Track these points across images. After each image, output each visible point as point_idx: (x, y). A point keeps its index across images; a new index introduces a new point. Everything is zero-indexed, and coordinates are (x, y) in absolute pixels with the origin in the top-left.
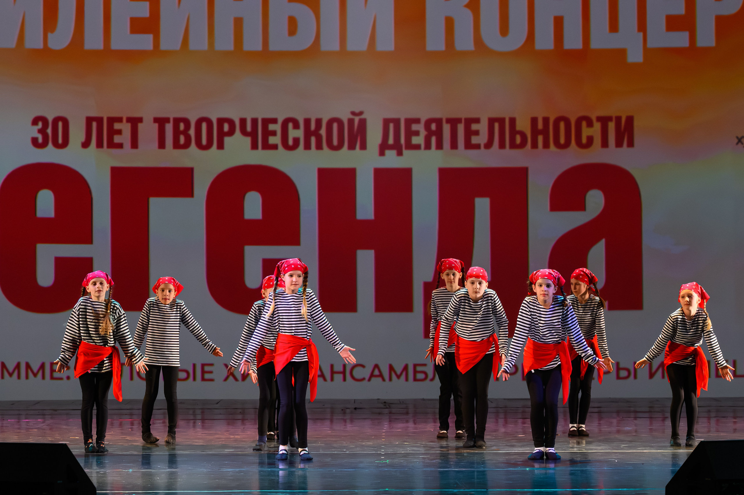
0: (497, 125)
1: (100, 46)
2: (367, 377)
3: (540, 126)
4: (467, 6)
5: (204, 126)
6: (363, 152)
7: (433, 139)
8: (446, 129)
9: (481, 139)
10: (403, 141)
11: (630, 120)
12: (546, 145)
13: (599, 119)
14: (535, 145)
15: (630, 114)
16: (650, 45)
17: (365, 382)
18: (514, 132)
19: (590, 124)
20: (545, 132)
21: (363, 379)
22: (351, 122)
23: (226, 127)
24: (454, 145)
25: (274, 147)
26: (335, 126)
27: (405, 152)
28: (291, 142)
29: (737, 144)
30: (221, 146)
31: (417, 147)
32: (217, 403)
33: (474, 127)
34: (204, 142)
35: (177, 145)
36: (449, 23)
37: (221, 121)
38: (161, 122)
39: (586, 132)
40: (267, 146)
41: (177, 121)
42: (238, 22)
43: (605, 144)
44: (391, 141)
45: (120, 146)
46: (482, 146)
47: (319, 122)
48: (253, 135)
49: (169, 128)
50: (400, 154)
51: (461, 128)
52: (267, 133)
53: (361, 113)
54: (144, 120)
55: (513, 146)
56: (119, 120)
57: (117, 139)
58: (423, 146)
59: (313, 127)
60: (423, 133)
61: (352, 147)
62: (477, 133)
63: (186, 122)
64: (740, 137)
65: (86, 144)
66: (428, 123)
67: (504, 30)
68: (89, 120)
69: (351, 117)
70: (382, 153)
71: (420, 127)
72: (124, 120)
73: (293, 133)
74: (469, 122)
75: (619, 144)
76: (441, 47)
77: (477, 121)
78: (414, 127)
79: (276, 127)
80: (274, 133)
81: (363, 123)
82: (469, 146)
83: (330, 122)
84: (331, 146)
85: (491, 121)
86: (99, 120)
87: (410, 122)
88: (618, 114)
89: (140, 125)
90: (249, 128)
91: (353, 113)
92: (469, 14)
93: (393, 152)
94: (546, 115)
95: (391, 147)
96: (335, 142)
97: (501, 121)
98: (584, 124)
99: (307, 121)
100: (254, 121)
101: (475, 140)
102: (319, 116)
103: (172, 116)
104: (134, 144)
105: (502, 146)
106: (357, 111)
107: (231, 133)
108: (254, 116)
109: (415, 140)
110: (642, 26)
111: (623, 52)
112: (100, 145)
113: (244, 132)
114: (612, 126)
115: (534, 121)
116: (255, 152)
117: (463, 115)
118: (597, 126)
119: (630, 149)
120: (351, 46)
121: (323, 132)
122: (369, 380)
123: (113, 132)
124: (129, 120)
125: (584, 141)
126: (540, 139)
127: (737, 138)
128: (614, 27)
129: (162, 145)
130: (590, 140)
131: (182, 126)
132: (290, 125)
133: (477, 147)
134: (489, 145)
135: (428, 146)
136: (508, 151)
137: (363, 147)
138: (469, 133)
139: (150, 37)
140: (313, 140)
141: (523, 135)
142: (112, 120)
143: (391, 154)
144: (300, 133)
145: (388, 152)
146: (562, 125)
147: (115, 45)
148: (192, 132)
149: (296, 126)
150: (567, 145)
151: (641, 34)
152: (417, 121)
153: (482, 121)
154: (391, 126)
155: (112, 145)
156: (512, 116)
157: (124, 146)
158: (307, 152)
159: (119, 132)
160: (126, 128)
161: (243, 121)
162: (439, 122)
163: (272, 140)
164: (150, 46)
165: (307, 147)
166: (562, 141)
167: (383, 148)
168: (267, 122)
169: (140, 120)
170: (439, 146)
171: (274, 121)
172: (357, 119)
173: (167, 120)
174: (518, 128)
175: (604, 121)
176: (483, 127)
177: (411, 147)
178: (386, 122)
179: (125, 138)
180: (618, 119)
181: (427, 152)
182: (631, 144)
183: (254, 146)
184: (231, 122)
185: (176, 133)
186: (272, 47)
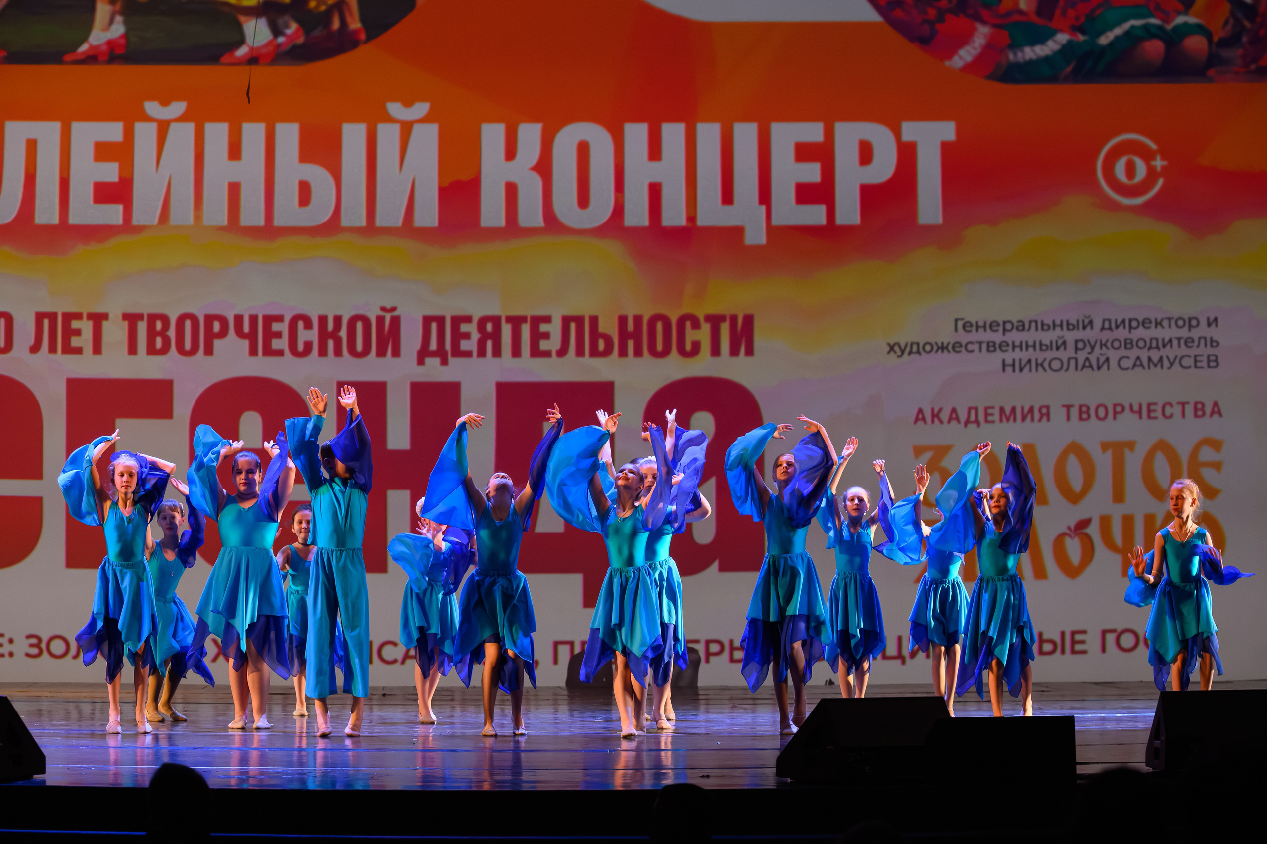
0: (573, 326)
1: (56, 221)
2: (400, 657)
3: (630, 327)
4: (536, 168)
5: (188, 324)
6: (396, 360)
7: (489, 344)
8: (506, 331)
9: (553, 344)
10: (448, 346)
11: (749, 320)
12: (638, 353)
13: (709, 318)
14: (623, 353)
15: (749, 312)
16: (775, 222)
17: (398, 665)
18: (595, 334)
19: (696, 325)
20: (637, 335)
21: (394, 661)
22: (380, 320)
23: (217, 327)
24: (516, 352)
25: (280, 353)
26: (359, 326)
27: (452, 360)
28: (301, 347)
29: (889, 353)
30: (209, 351)
31: (468, 354)
32: (203, 688)
33: (544, 328)
34: (188, 346)
35: (152, 350)
36: (511, 190)
37: (210, 319)
38: (132, 319)
39: (691, 335)
40: (269, 352)
41: (153, 318)
42: (234, 189)
43: (715, 351)
44: (433, 346)
45: (78, 351)
46: (554, 354)
47: (338, 320)
48: (252, 337)
49: (142, 327)
50: (445, 362)
51: (526, 330)
52: (270, 335)
53: (394, 309)
54: (111, 316)
55: (595, 353)
56: (78, 316)
57: (75, 342)
58: (475, 354)
59: (330, 327)
60: (475, 336)
61: (381, 353)
62: (546, 336)
63: (165, 319)
64: (892, 343)
65: (35, 348)
66: (482, 322)
67: (583, 200)
68: (40, 317)
69: (381, 313)
70: (421, 362)
71: (471, 328)
72: (85, 316)
73: (304, 336)
74: (537, 321)
75: (734, 352)
76: (501, 222)
77: (547, 320)
78: (464, 328)
79: (282, 328)
80: (278, 335)
81: (396, 321)
82: (536, 352)
83: (353, 320)
84: (354, 353)
85: (566, 321)
86: (52, 317)
87: (457, 321)
88: (733, 312)
89: (105, 325)
90: (246, 328)
91: (383, 309)
92: (537, 181)
93: (437, 361)
94: (638, 313)
95: (433, 354)
96: (359, 347)
97: (579, 320)
98: (688, 324)
99: (323, 320)
100: (254, 319)
101: (544, 345)
102: (338, 313)
103: (146, 312)
104: (97, 349)
105: (580, 353)
106: (388, 306)
107: (223, 333)
108: (254, 313)
109: (465, 345)
110: (765, 197)
111: (738, 232)
112: (52, 349)
113: (240, 333)
114: (725, 329)
115: (622, 320)
116: (253, 359)
117: (529, 313)
118: (706, 328)
119: (749, 359)
120: (380, 221)
121: (343, 333)
122: (403, 662)
123: (70, 333)
124: (91, 316)
125: (688, 347)
126: (631, 344)
127: (889, 344)
128: (728, 197)
129: (132, 350)
130: (696, 347)
131: (159, 325)
132: (301, 324)
133: (547, 354)
134: (562, 352)
135: (482, 353)
136: (587, 360)
137: (396, 353)
138: (537, 336)
139: (120, 208)
140: (330, 343)
141: (608, 340)
142: (69, 317)
143: (433, 363)
144: (313, 335)
145: (428, 361)
146: (659, 326)
147: (74, 219)
148: (172, 333)
149: (308, 325)
150: (665, 353)
151: (763, 207)
152: (468, 319)
153: (554, 320)
154: (434, 326)
155: (69, 349)
156: (594, 313)
157: (85, 351)
158: (323, 359)
159: (78, 332)
160: (86, 327)
161: (238, 319)
162: (496, 321)
163: (276, 344)
164: (119, 220)
165: (323, 353)
166: (659, 347)
167: (423, 355)
168: (270, 320)
169: (105, 317)
170: (497, 353)
171: (279, 319)
172: (388, 317)
173: (140, 317)
174: (602, 328)
175: (715, 321)
176: (554, 329)
177: (458, 353)
178: (427, 321)
179: (85, 340)
180: (733, 319)
181: (481, 360)
182: (750, 352)
183: (253, 352)
184: (223, 321)
185: (152, 334)
186: (278, 222)
